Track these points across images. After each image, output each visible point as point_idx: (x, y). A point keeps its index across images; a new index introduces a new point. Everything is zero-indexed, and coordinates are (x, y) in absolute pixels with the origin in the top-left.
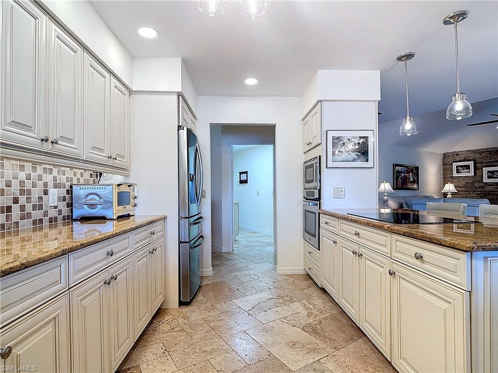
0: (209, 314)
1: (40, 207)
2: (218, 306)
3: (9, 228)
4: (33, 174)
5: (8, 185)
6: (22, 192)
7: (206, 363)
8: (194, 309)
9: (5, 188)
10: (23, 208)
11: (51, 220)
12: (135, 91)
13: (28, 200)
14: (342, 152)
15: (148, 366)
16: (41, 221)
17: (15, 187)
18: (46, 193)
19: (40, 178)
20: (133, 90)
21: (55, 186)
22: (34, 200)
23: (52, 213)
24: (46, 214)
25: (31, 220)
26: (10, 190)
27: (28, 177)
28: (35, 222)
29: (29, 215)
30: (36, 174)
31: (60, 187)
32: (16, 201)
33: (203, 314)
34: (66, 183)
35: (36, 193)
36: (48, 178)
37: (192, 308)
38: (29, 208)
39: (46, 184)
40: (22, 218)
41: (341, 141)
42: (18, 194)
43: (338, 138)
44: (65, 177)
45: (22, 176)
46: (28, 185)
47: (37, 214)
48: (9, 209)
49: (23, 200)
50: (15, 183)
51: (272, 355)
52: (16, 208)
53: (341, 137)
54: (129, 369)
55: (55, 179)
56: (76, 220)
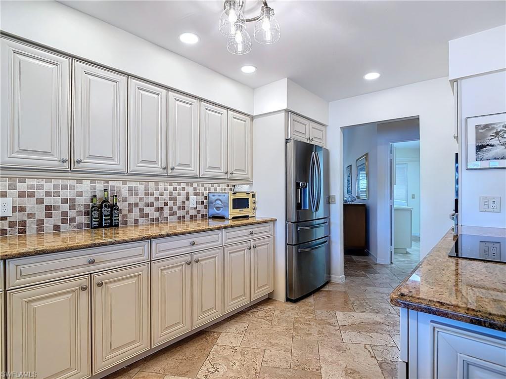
0: (303, 316)
1: (184, 208)
2: (319, 312)
3: (162, 221)
4: (178, 187)
5: (161, 194)
6: (171, 199)
7: (261, 351)
8: (296, 307)
9: (160, 197)
10: (171, 209)
11: (191, 217)
12: (255, 116)
13: (175, 203)
14: (493, 146)
15: (226, 335)
16: (184, 217)
17: (166, 196)
18: (188, 199)
19: (183, 189)
20: (254, 115)
21: (195, 194)
22: (179, 203)
23: (193, 212)
24: (188, 212)
25: (176, 217)
26: (162, 198)
27: (175, 189)
28: (179, 218)
29: (175, 213)
30: (181, 187)
31: (199, 195)
32: (166, 204)
33: (299, 314)
34: (205, 192)
35: (180, 199)
36: (190, 189)
37: (295, 306)
38: (175, 208)
39: (188, 193)
40: (171, 215)
41: (491, 130)
42: (167, 200)
43: (486, 126)
44: (203, 188)
45: (171, 189)
46: (175, 194)
47: (181, 213)
48: (162, 209)
49: (171, 204)
50: (166, 194)
51: (320, 371)
52: (166, 209)
53: (491, 124)
54: (214, 332)
55: (195, 189)
56: (210, 218)
